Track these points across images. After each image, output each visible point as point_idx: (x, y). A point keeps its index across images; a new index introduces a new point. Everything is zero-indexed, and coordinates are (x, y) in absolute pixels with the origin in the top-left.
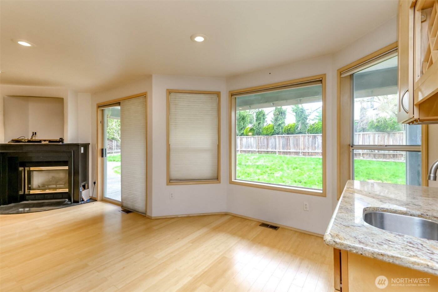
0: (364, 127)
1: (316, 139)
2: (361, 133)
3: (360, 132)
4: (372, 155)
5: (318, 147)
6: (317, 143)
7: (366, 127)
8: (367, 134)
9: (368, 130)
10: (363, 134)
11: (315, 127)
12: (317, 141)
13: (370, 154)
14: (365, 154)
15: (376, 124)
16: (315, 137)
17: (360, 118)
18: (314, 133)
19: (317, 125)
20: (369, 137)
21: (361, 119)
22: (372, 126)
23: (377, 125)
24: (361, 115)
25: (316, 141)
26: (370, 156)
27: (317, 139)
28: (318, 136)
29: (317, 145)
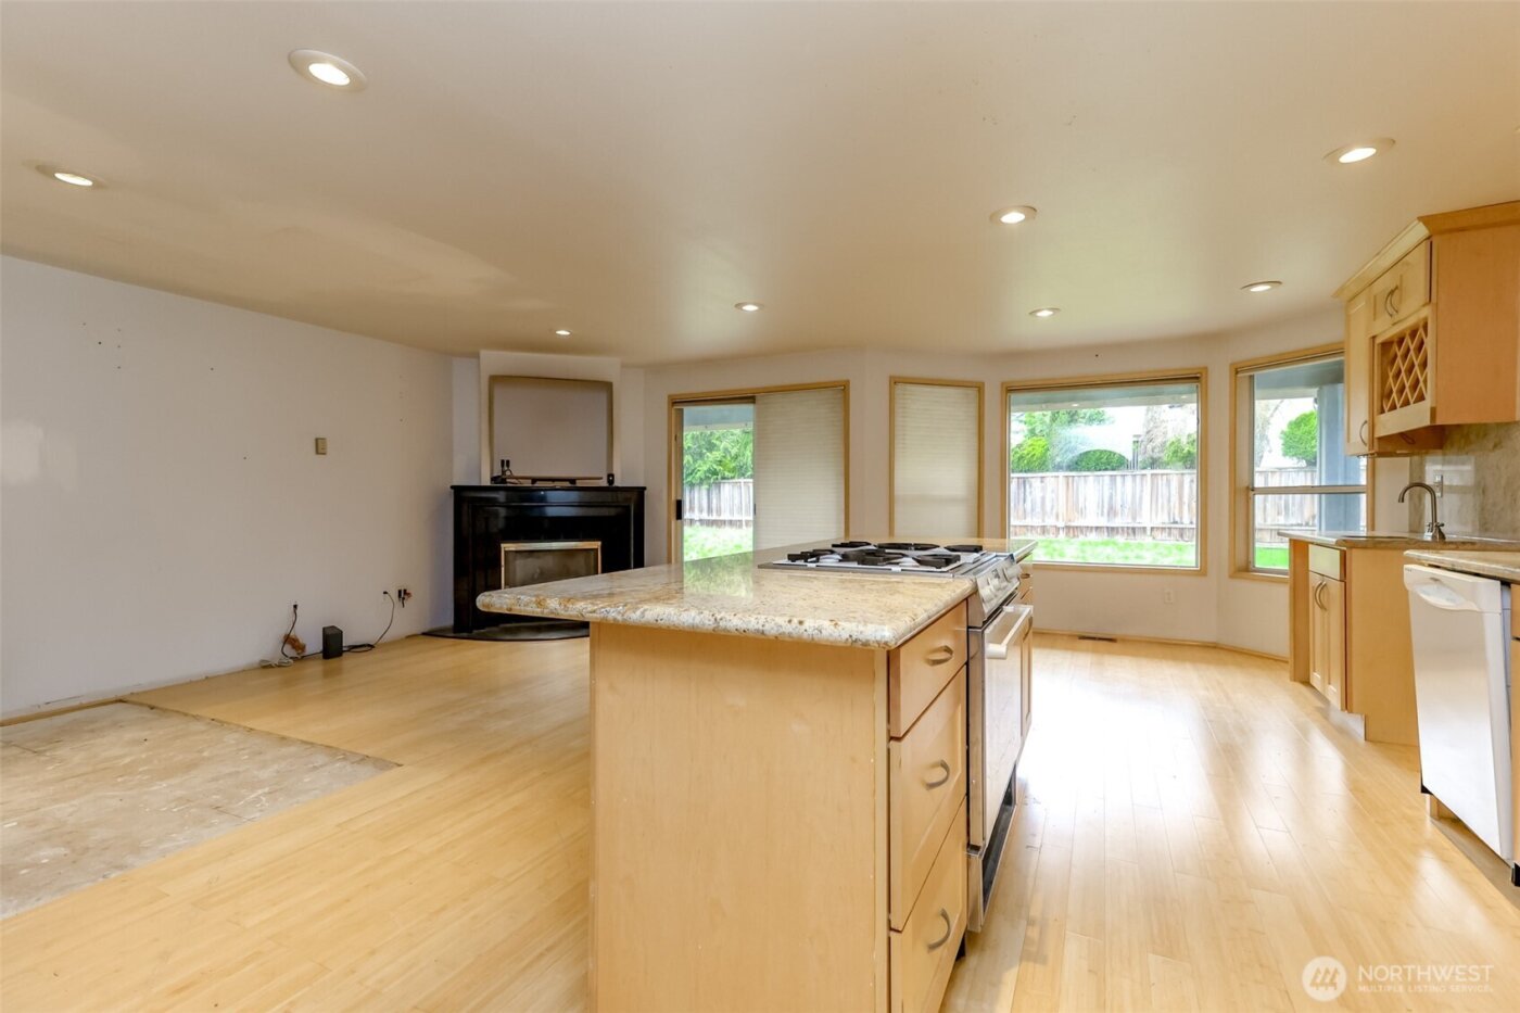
0: (1156, 456)
1: (1027, 486)
2: (1149, 472)
3: (1144, 468)
4: (1175, 532)
5: (1033, 510)
6: (1029, 499)
7: (1162, 455)
8: (1162, 475)
9: (1165, 465)
10: (1152, 475)
11: (1025, 452)
12: (1031, 492)
13: (1170, 528)
14: (1158, 528)
15: (1186, 449)
16: (1024, 482)
17: (1145, 430)
18: (1021, 471)
19: (1030, 449)
20: (1168, 481)
21: (1148, 432)
22: (1175, 452)
23: (1189, 452)
24: (1148, 422)
25: (1027, 493)
26: (1170, 534)
27: (1031, 486)
28: (1033, 480)
29: (1028, 505)
